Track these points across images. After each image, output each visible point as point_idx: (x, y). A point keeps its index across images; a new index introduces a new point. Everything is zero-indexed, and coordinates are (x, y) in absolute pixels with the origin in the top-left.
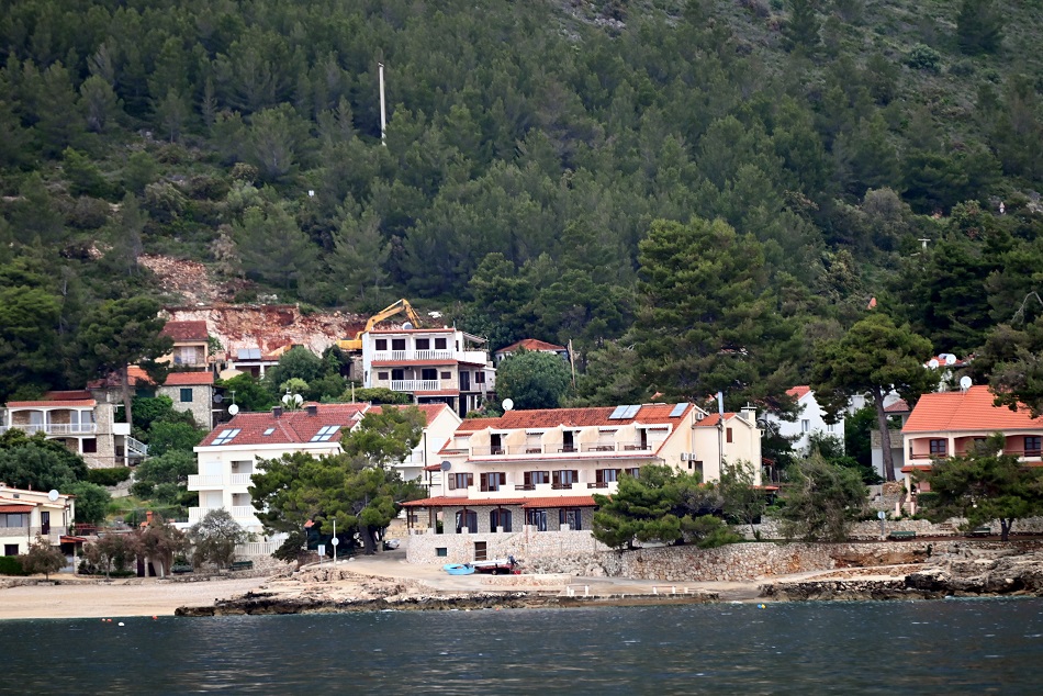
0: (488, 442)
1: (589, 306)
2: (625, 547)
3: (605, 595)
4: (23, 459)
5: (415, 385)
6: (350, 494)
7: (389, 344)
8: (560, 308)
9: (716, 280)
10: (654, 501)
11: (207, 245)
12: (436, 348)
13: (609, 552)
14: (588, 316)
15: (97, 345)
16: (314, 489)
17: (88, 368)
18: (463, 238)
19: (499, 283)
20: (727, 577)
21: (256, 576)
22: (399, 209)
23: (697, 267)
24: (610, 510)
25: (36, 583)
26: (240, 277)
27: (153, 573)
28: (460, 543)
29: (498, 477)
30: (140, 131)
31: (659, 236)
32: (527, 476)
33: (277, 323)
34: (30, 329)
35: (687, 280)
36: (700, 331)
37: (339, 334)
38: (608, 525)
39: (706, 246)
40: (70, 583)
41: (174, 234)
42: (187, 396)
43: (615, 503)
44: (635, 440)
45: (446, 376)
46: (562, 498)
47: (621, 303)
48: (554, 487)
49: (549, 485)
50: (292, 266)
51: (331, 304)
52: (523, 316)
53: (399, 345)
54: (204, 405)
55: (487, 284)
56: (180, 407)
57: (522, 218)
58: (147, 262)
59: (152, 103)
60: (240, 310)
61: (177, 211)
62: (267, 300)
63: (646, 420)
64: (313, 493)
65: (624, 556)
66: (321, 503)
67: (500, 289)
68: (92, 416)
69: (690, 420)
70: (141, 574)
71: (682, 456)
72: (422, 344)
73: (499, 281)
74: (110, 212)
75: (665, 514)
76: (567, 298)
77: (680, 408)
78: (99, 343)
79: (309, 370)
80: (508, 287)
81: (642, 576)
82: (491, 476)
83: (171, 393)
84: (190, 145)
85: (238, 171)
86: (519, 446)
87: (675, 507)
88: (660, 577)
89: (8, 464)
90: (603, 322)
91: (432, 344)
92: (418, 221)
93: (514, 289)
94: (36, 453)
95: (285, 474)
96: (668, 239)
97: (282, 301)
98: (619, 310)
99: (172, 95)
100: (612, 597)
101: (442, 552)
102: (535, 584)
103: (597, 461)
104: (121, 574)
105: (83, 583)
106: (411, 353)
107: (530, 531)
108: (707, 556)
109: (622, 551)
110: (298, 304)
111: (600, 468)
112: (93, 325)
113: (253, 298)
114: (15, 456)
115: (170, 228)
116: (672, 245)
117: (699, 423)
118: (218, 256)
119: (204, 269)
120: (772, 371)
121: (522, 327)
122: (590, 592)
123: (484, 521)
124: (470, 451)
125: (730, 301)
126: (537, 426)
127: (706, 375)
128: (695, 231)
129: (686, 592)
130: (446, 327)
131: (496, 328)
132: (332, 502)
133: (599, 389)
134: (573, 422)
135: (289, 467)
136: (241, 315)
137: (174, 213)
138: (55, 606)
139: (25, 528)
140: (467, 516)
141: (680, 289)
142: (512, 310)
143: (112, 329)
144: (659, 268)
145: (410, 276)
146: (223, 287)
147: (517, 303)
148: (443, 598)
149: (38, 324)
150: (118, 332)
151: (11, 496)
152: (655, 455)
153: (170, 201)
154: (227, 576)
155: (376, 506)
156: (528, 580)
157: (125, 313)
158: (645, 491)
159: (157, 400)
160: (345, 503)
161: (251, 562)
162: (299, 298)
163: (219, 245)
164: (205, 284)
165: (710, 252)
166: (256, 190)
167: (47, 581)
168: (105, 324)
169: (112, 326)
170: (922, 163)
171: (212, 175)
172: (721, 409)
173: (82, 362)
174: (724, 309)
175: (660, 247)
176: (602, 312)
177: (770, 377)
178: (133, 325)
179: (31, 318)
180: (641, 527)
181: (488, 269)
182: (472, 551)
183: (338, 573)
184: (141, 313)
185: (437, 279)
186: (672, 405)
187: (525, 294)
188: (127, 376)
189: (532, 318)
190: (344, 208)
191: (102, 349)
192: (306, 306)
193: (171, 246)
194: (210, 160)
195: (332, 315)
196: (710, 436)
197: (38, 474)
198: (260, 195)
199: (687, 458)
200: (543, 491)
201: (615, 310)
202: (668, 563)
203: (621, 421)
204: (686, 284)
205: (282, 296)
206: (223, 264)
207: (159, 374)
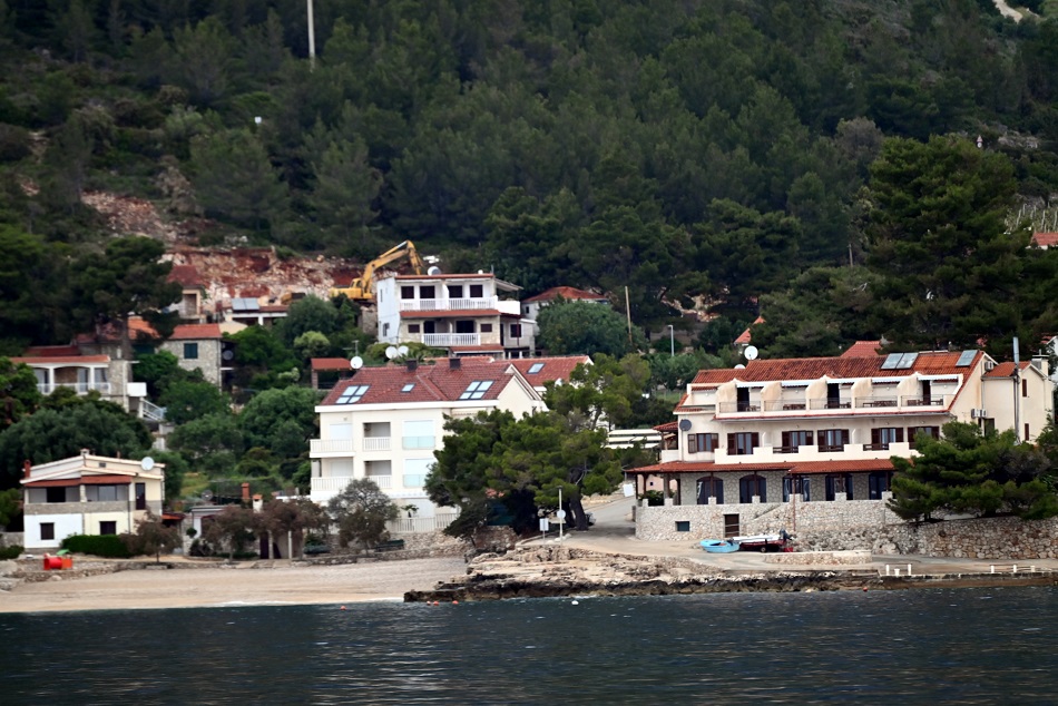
0: (734, 398)
1: (637, 248)
2: (922, 519)
3: (938, 577)
4: (82, 422)
5: (450, 338)
6: (569, 459)
7: (417, 292)
8: (601, 250)
9: (968, 207)
10: (968, 465)
11: (151, 179)
12: (472, 296)
13: (901, 525)
14: (636, 260)
15: (97, 293)
16: (524, 453)
17: (83, 319)
18: (461, 171)
19: (526, 222)
20: (1051, 554)
21: (414, 558)
22: (380, 138)
23: (945, 192)
24: (913, 475)
25: (145, 566)
26: (197, 215)
27: (278, 556)
28: (708, 517)
29: (749, 438)
30: (35, 49)
31: (895, 156)
32: (786, 436)
33: (250, 269)
34: (9, 274)
35: (935, 207)
36: (952, 267)
37: (325, 282)
38: (914, 493)
39: (950, 169)
40: (185, 566)
41: (110, 167)
42: (191, 352)
43: (921, 467)
44: (916, 393)
45: (486, 328)
46: (831, 462)
47: (672, 244)
48: (821, 450)
49: (815, 447)
50: (264, 203)
51: (311, 247)
52: (556, 260)
53: (428, 292)
54: (211, 362)
55: (512, 223)
56: (188, 365)
57: (527, 147)
58: (88, 200)
59: (53, 16)
60: (207, 254)
61: (110, 139)
62: (238, 242)
63: (928, 370)
64: (521, 457)
65: (920, 531)
66: (532, 469)
67: (527, 228)
68: (103, 375)
69: (979, 371)
70: (264, 556)
71: (973, 412)
72: (456, 292)
73: (526, 219)
74: (31, 141)
75: (983, 481)
76: (611, 239)
77: (967, 357)
78: (99, 289)
79: (324, 323)
80: (536, 226)
81: (946, 554)
82: (741, 437)
83: (174, 348)
84: (99, 64)
85: (165, 94)
86: (774, 401)
87: (993, 471)
88: (970, 554)
89: (65, 428)
90: (654, 266)
91: (467, 292)
92: (406, 151)
93: (544, 228)
94: (95, 416)
95: (484, 435)
96: (906, 158)
97: (254, 244)
98: (672, 253)
99: (76, 7)
100: (947, 577)
101: (683, 526)
102: (834, 562)
103: (873, 418)
104: (240, 555)
105: (201, 566)
106: (442, 302)
107: (798, 501)
108: (1027, 530)
109: (918, 524)
110: (273, 248)
111: (877, 426)
112: (90, 269)
113: (219, 241)
114: (73, 418)
115: (104, 160)
116: (913, 166)
117: (988, 375)
118: (166, 191)
119: (152, 207)
120: (1037, 315)
121: (552, 272)
122: (913, 572)
123: (732, 489)
124: (717, 408)
125: (985, 232)
126: (792, 378)
127: (960, 319)
128: (936, 151)
129: (1033, 571)
130: (481, 272)
131: (522, 274)
132: (546, 468)
133: (780, 338)
134: (837, 374)
135: (487, 427)
136: (209, 260)
137: (106, 142)
138: (189, 593)
139: (124, 503)
140: (711, 484)
141: (928, 218)
142: (541, 253)
143: (113, 273)
144: (899, 194)
145: (396, 215)
146: (180, 227)
147: (547, 244)
148: (733, 579)
149: (18, 267)
150: (120, 277)
151: (97, 464)
152: (948, 411)
153: (102, 128)
154: (378, 558)
155: (600, 472)
156: (826, 557)
157: (127, 254)
158: (959, 454)
159: (158, 357)
160: (562, 470)
161: (402, 541)
162: (273, 240)
163: (167, 180)
164: (158, 224)
165: (958, 174)
166: (199, 116)
167: (158, 563)
168: (104, 267)
169: (113, 269)
170: (888, 91)
171: (134, 100)
172: (1016, 357)
173: (76, 312)
174: (979, 242)
175: (898, 169)
176: (653, 255)
177: (1035, 321)
178: (137, 268)
179: (11, 261)
180: (958, 495)
181: (507, 205)
182: (722, 525)
183: (567, 552)
184: (145, 255)
185: (430, 218)
186: (955, 354)
187: (557, 234)
188: (127, 328)
189: (565, 262)
190: (313, 136)
191: (102, 296)
192: (285, 250)
193: (109, 181)
194: (124, 82)
195: (315, 260)
196: (1004, 389)
197: (100, 440)
198: (204, 121)
199: (977, 414)
200: (808, 454)
201: (667, 253)
202: (979, 538)
203: (896, 371)
204: (934, 212)
205: (253, 238)
206: (175, 201)
207: (166, 325)
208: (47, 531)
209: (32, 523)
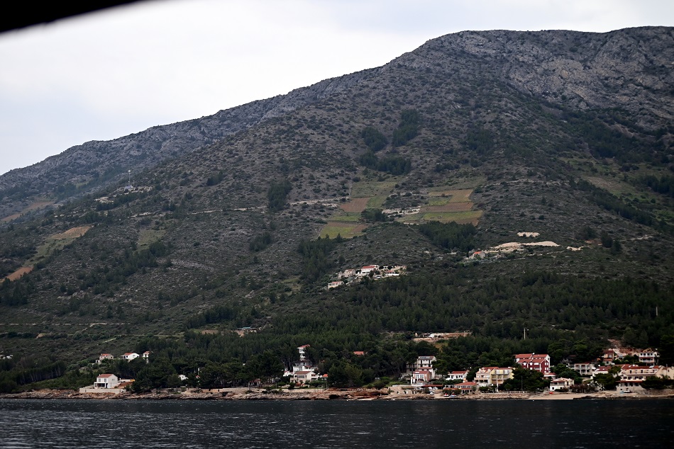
0: (629, 372)
11: (621, 337)
12: (651, 355)
21: (598, 393)
26: (625, 343)
28: (625, 388)
29: (631, 377)
30: (614, 318)
32: (635, 377)
33: (628, 350)
37: (638, 352)
38: (645, 385)
40: (568, 393)
43: (647, 382)
44: (652, 371)
46: (639, 381)
50: (633, 341)
53: (645, 354)
58: (610, 340)
59: (617, 313)
60: (622, 348)
63: (654, 368)
72: (648, 354)
74: (606, 332)
84: (622, 320)
85: (628, 325)
86: (634, 372)
88: (654, 394)
94: (574, 372)
97: (629, 347)
99: (620, 312)
101: (622, 389)
106: (647, 356)
107: (634, 386)
111: (646, 376)
117: (664, 369)
123: (628, 384)
130: (653, 351)
131: (662, 351)
137: (616, 332)
146: (622, 344)
152: (655, 374)
156: (632, 394)
164: (619, 344)
180: (652, 385)
183: (610, 393)
186: (660, 366)
192: (632, 348)
193: (615, 337)
194: (624, 323)
195: (636, 349)
198: (631, 329)
199: (660, 374)
203: (650, 368)
206: (622, 340)
208: (553, 388)
209: (551, 387)
